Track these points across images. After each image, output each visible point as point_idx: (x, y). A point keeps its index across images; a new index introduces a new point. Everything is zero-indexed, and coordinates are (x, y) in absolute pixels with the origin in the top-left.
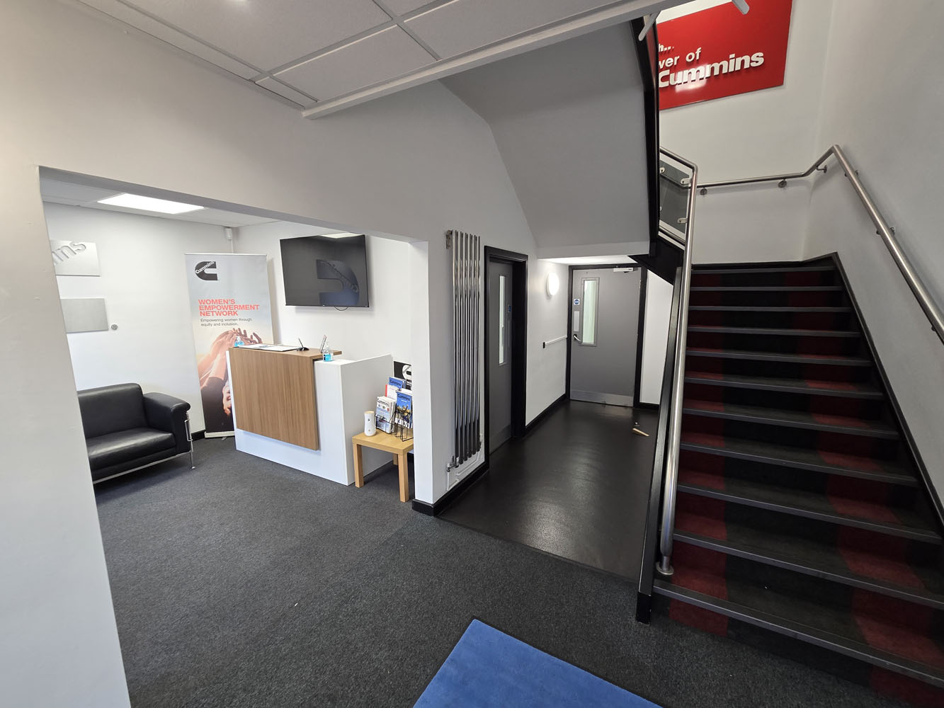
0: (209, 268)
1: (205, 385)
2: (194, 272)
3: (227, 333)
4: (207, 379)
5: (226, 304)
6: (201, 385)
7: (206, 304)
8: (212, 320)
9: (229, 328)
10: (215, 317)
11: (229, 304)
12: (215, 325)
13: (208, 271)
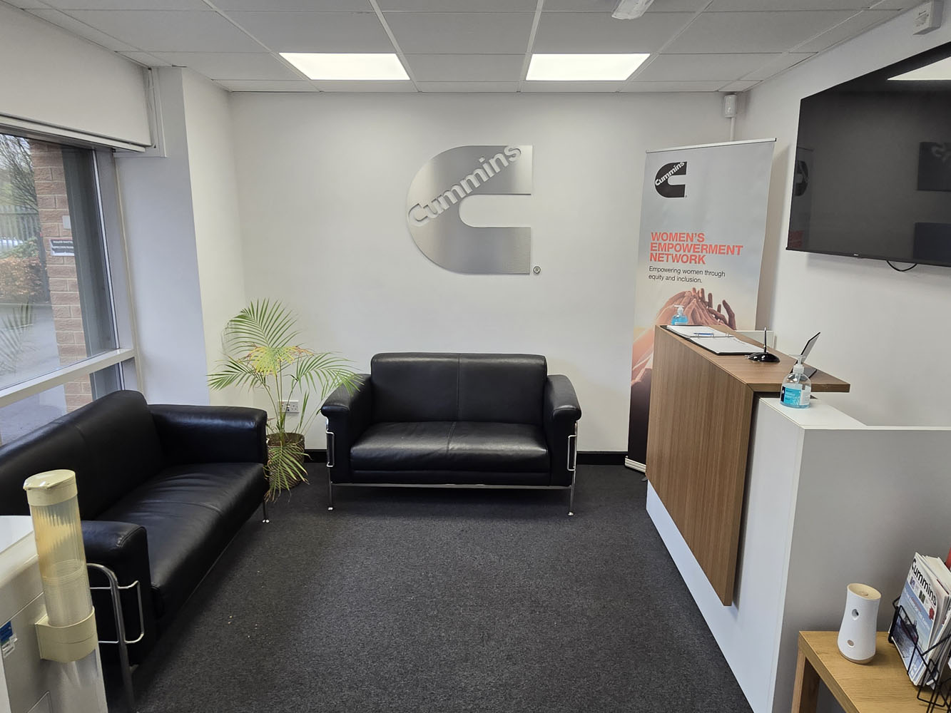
0: (675, 174)
1: (638, 379)
2: (653, 183)
3: (682, 295)
4: (643, 370)
5: (690, 243)
6: (632, 379)
7: (661, 241)
8: (665, 270)
9: (687, 287)
10: (670, 265)
11: (695, 241)
12: (667, 279)
13: (674, 180)
